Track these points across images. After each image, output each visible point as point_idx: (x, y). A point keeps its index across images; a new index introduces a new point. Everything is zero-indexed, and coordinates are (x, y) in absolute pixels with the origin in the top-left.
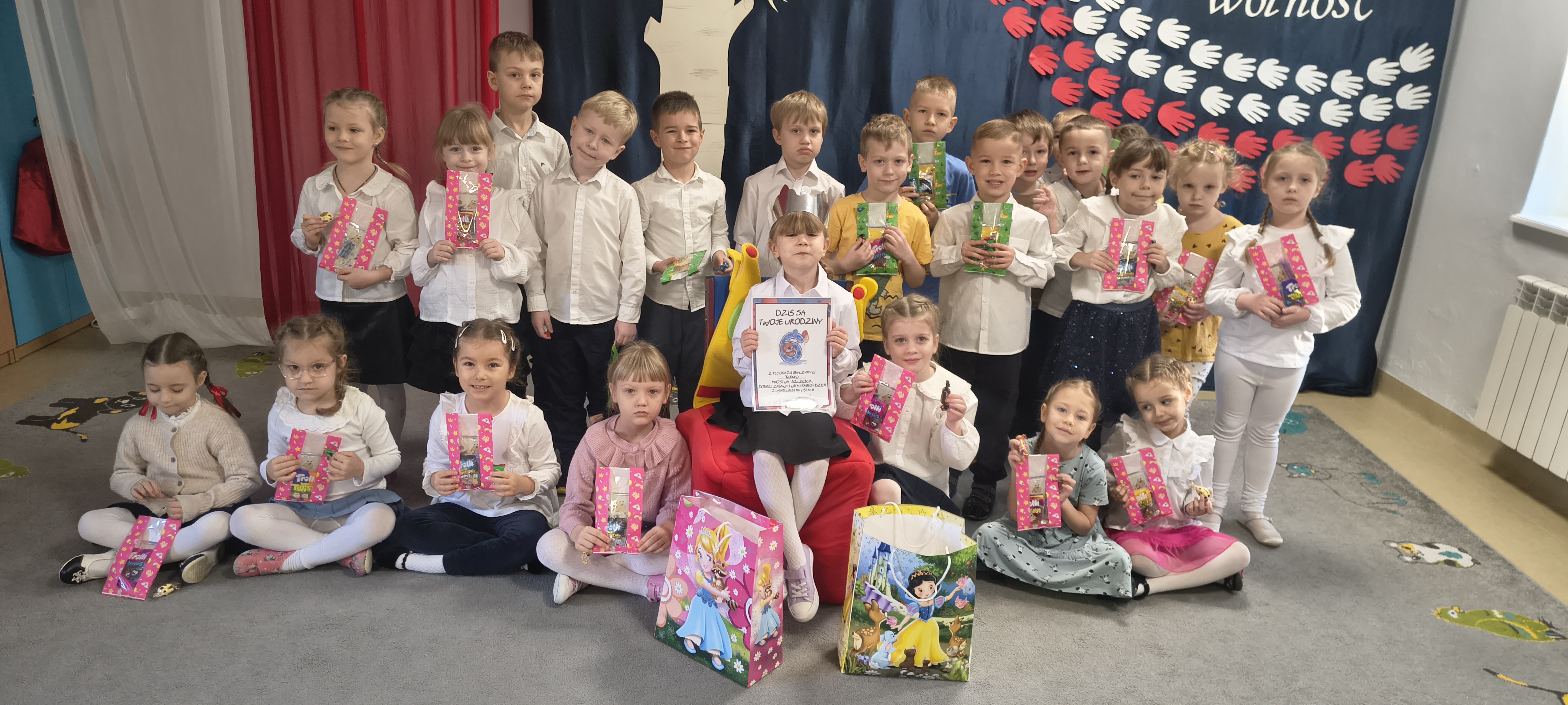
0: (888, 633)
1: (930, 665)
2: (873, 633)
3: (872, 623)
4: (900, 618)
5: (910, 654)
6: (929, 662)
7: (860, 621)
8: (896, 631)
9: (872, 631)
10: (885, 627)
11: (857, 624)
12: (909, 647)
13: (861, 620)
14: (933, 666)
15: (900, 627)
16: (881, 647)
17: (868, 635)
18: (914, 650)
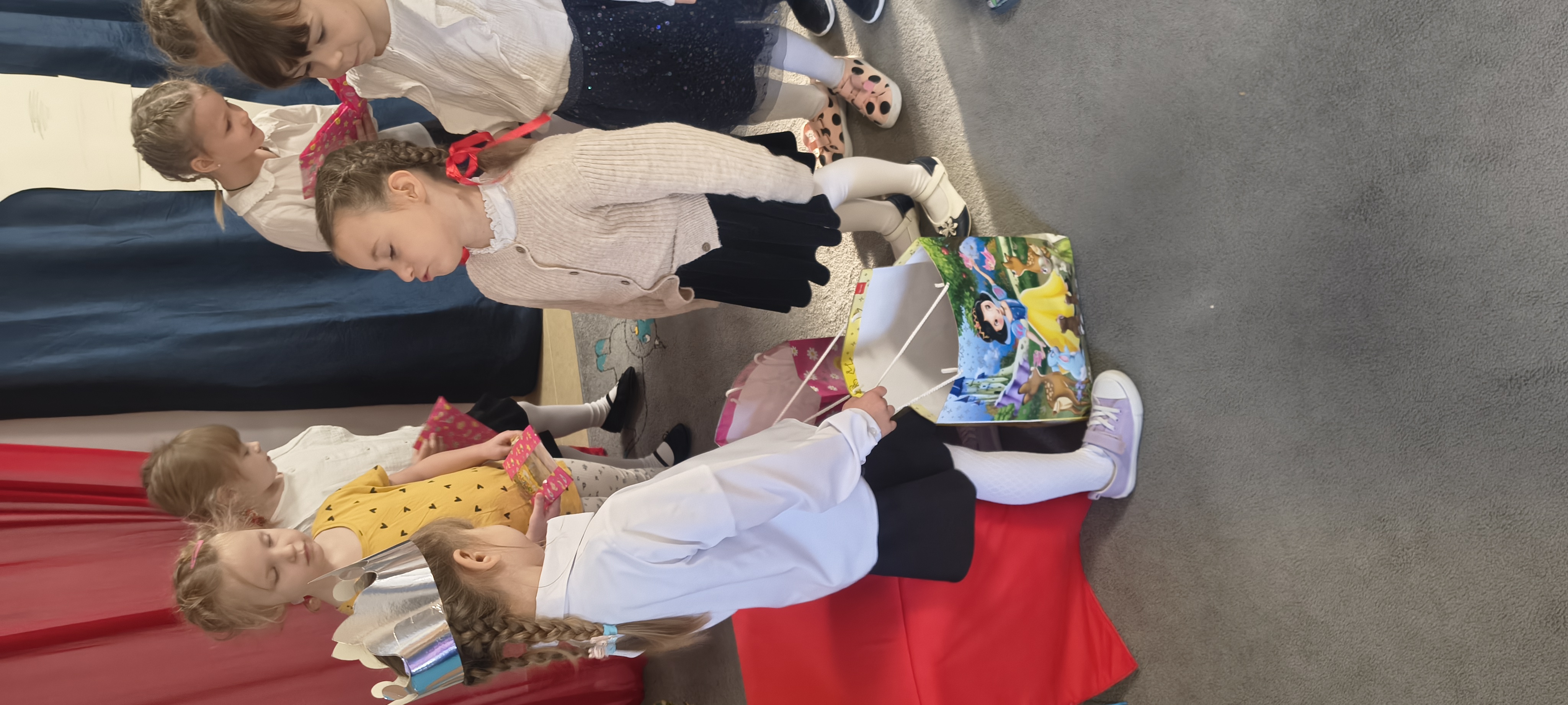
0: (1051, 362)
1: (1070, 294)
2: (1051, 383)
3: (1041, 387)
4: (1033, 346)
5: (1066, 324)
6: (1067, 296)
7: (1040, 406)
8: (1047, 350)
9: (1048, 385)
10: (1044, 367)
11: (1043, 409)
12: (1057, 327)
13: (1038, 404)
14: (1070, 290)
15: (1042, 345)
16: (1066, 367)
17: (1053, 388)
18: (1061, 320)
